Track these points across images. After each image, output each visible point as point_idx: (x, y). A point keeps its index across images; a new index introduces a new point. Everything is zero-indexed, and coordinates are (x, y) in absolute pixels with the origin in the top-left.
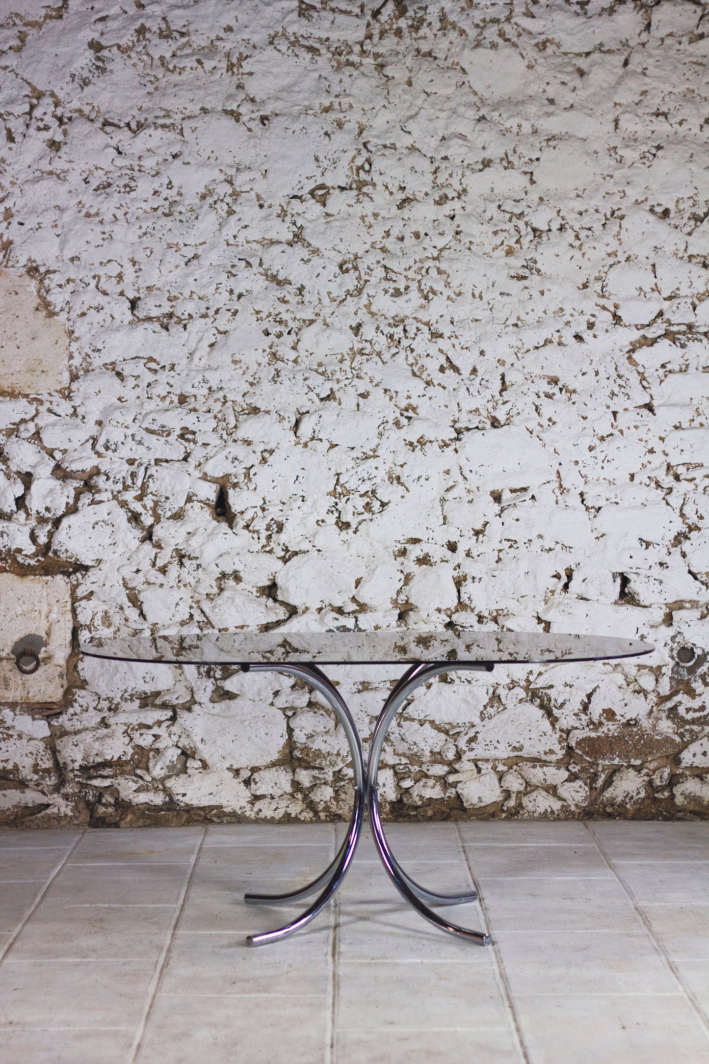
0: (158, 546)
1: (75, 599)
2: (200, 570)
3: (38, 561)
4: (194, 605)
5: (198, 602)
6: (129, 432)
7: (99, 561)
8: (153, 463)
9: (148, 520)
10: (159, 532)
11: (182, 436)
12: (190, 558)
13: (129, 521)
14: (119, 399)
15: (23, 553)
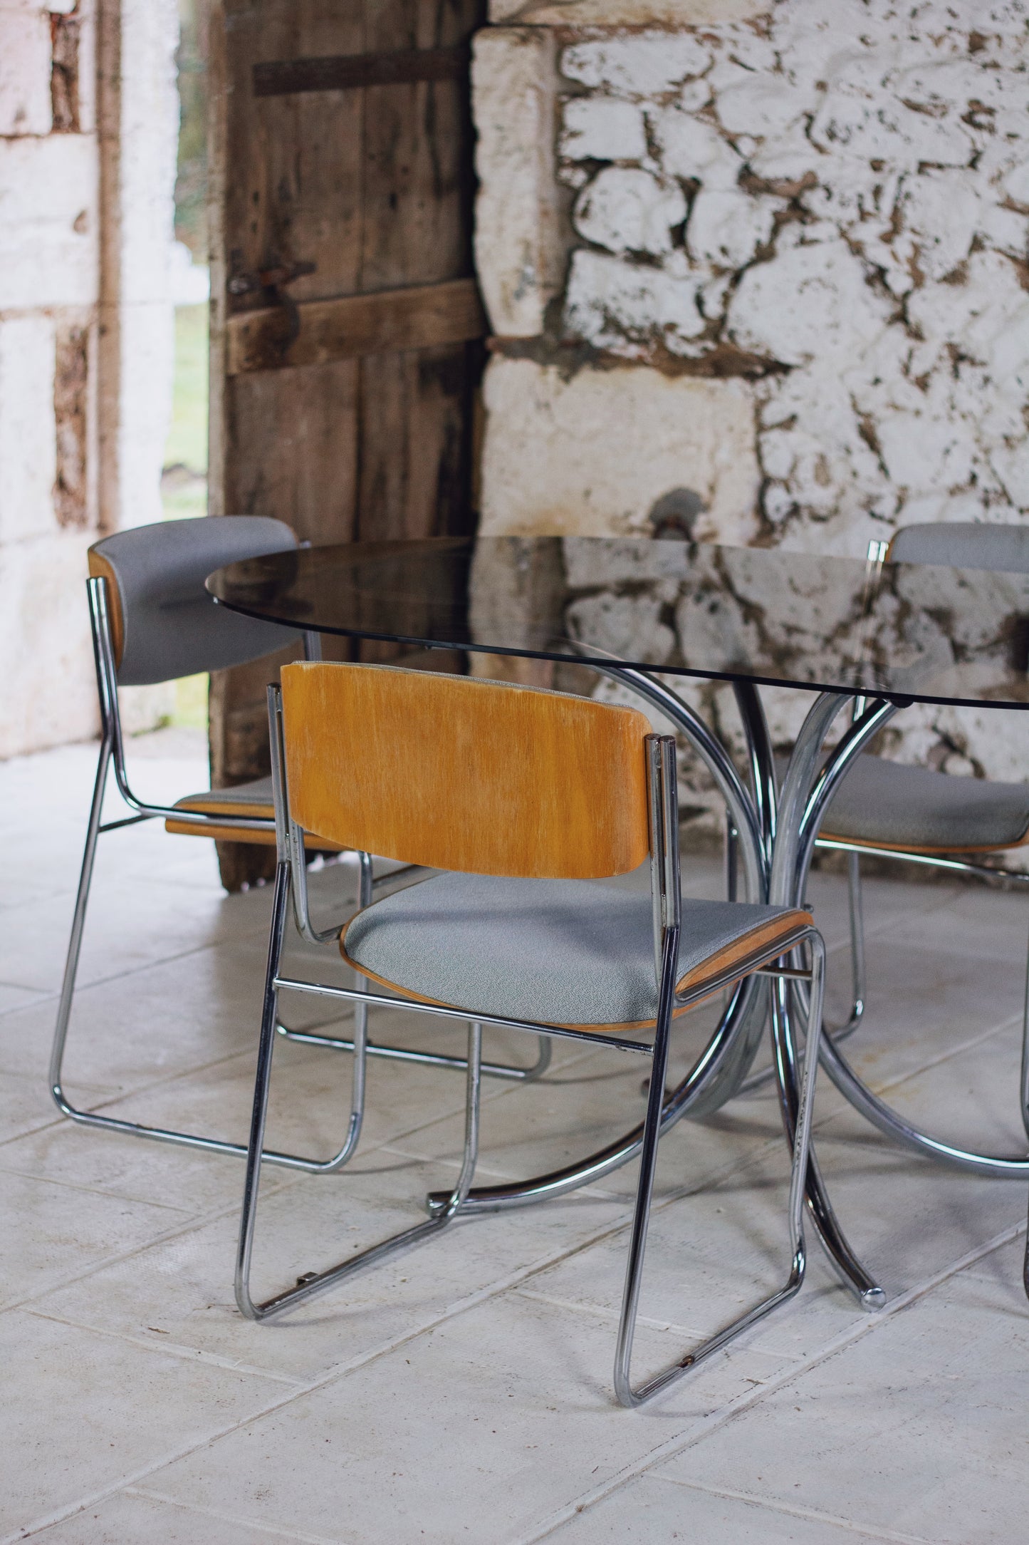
0: (917, 335)
1: (761, 428)
2: (990, 388)
3: (705, 350)
4: (981, 456)
5: (987, 451)
6: (873, 106)
7: (809, 357)
8: (913, 168)
9: (899, 281)
10: (918, 309)
11: (969, 119)
12: (973, 362)
13: (869, 281)
14: (863, 40)
15: (682, 331)
